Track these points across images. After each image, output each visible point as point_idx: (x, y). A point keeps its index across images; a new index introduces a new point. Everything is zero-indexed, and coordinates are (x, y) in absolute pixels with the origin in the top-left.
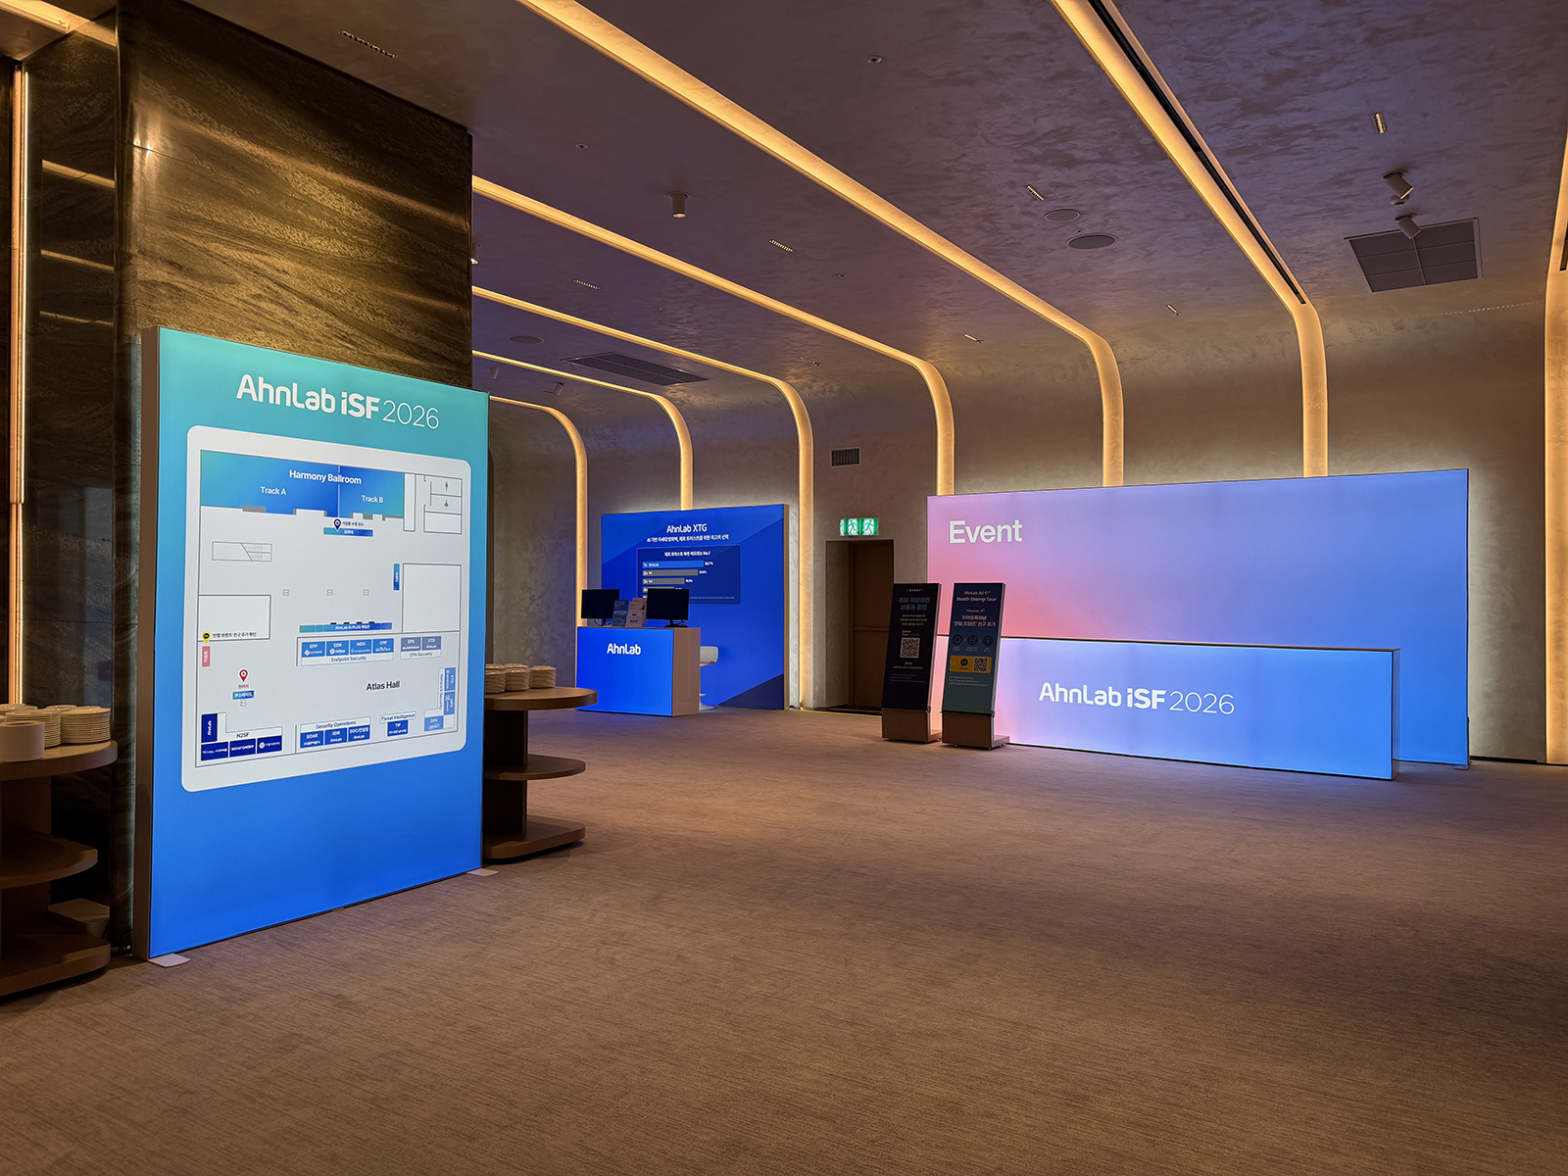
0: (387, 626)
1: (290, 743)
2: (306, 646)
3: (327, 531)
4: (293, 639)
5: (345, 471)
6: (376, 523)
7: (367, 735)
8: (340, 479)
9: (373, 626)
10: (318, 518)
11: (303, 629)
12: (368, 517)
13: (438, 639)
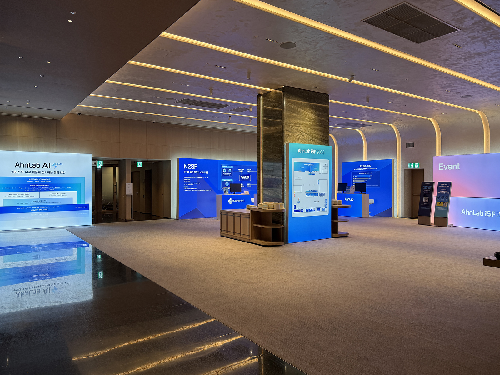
0: (317, 191)
1: (304, 211)
2: (306, 194)
3: (309, 174)
4: (305, 193)
5: (312, 163)
6: (315, 172)
7: (314, 210)
8: (311, 165)
9: (315, 191)
10: (307, 172)
11: (306, 191)
12: (314, 171)
13: (324, 193)
